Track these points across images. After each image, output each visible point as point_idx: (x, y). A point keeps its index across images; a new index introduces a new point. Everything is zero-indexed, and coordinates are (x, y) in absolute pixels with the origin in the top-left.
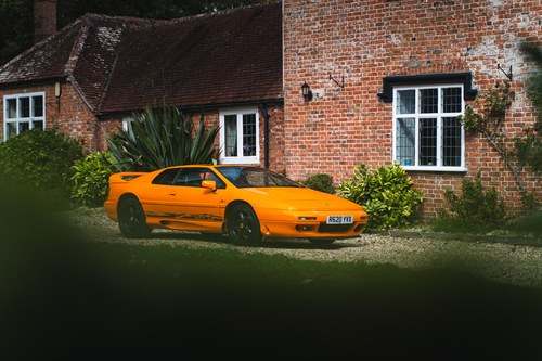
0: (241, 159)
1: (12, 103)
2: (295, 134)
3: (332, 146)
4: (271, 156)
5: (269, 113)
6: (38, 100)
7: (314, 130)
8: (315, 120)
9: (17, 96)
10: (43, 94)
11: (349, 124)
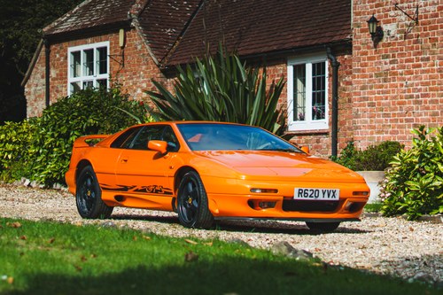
0: (310, 124)
1: (77, 55)
2: (363, 88)
3: (404, 103)
4: (341, 118)
5: (339, 59)
6: (103, 51)
7: (385, 81)
8: (386, 67)
9: (81, 48)
10: (106, 44)
11: (423, 72)
